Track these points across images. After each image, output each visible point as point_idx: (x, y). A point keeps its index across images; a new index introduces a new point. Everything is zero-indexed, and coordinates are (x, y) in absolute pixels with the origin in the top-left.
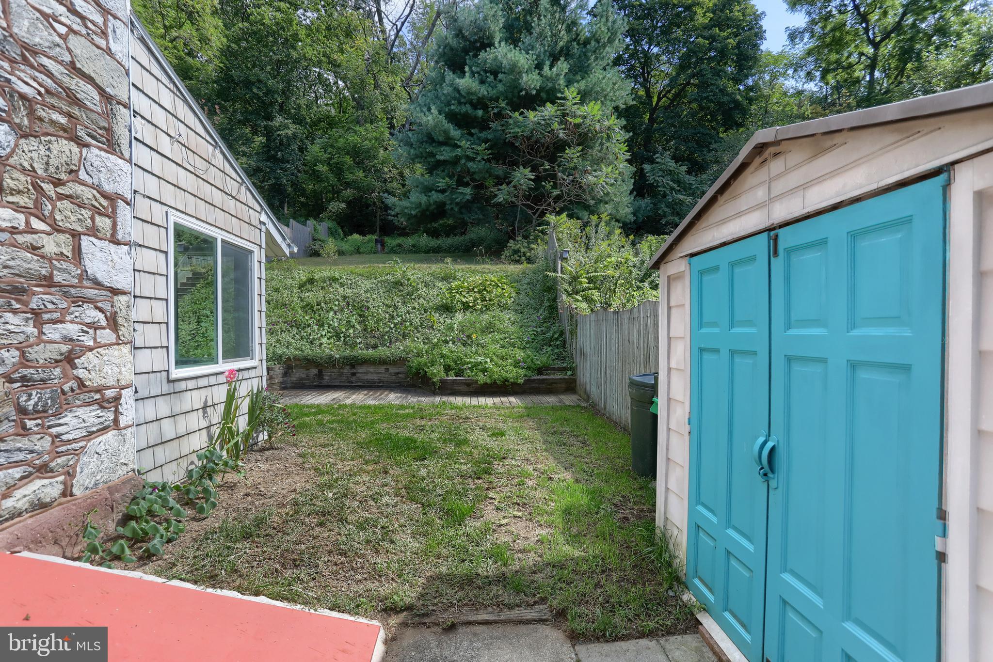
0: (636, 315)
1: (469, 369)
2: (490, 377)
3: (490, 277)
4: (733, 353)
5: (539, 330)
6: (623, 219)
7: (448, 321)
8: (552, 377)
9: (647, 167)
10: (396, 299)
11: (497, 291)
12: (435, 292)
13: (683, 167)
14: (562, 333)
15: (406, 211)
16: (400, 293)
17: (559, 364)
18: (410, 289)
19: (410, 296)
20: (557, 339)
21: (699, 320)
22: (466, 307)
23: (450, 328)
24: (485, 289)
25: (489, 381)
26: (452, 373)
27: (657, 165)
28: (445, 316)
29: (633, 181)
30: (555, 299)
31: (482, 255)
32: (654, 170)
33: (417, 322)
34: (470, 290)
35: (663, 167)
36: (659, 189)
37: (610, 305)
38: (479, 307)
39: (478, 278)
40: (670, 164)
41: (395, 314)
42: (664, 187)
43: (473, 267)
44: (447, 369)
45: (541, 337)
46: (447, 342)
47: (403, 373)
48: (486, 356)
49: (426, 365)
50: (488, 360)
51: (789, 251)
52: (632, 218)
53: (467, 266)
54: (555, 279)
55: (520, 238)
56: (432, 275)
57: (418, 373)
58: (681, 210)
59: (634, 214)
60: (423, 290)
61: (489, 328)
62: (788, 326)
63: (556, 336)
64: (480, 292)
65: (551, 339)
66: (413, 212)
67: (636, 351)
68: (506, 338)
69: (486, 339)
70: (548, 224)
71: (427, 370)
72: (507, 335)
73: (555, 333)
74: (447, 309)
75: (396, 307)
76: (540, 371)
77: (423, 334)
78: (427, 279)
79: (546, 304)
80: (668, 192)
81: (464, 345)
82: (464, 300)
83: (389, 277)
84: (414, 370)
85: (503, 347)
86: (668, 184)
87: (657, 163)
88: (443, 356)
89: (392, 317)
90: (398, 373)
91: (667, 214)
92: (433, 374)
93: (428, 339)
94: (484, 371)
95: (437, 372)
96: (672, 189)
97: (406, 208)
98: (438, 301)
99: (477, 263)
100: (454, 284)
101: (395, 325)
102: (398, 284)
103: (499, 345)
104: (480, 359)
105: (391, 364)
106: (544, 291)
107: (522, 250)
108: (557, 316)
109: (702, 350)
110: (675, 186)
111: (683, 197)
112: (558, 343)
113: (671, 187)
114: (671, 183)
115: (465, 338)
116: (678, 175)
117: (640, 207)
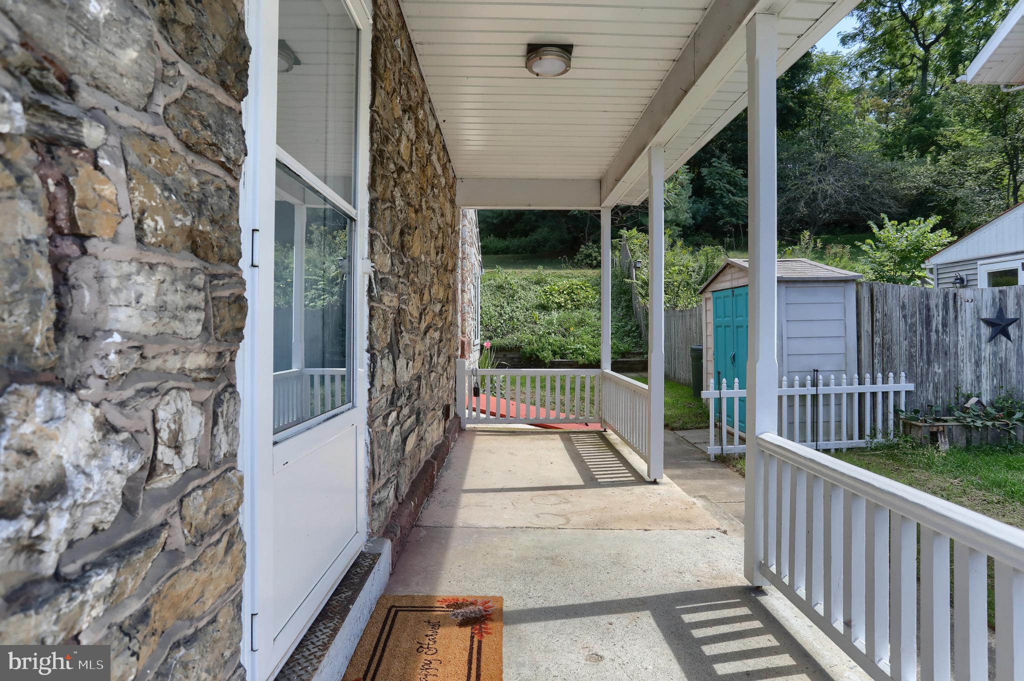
0: (694, 313)
1: (571, 353)
2: (587, 359)
3: (575, 281)
4: (725, 326)
5: (620, 324)
6: (683, 223)
7: (547, 318)
8: (632, 359)
9: (705, 171)
10: (502, 300)
11: (583, 294)
12: (531, 294)
13: (739, 170)
14: (638, 327)
15: (488, 220)
16: (504, 295)
17: (637, 350)
18: (511, 292)
19: (513, 297)
20: (634, 332)
21: (716, 316)
22: (559, 306)
23: (550, 323)
24: (572, 292)
25: (586, 362)
26: (558, 356)
27: (714, 169)
28: (543, 313)
29: (691, 186)
30: (630, 300)
31: (565, 263)
32: (711, 174)
33: (521, 318)
34: (561, 293)
35: (720, 171)
36: (717, 192)
37: (677, 306)
38: (570, 306)
39: (565, 283)
40: (726, 168)
41: (502, 312)
42: (721, 190)
43: (558, 272)
44: (555, 353)
45: (622, 330)
46: (549, 334)
47: (517, 358)
48: (583, 344)
49: (537, 350)
50: (585, 347)
51: (736, 296)
52: (691, 222)
53: (553, 271)
54: (631, 284)
55: (591, 244)
56: (526, 279)
57: (531, 357)
58: (739, 211)
59: (694, 218)
60: (522, 293)
61: (581, 323)
62: (737, 317)
63: (634, 329)
64: (568, 294)
65: (630, 331)
66: (495, 221)
67: (695, 335)
68: (594, 331)
69: (580, 331)
70: (621, 237)
71: (539, 354)
72: (595, 328)
73: (632, 327)
74: (544, 308)
75: (502, 307)
76: (623, 355)
77: (529, 328)
78: (524, 283)
79: (624, 304)
80: (725, 195)
81: (564, 336)
82: (557, 301)
83: (492, 281)
84: (528, 355)
85: (593, 337)
86: (725, 187)
87: (715, 166)
88: (550, 344)
89: (501, 315)
90: (513, 358)
91: (725, 216)
92: (544, 357)
93: (534, 332)
94: (582, 354)
95: (547, 355)
96: (729, 191)
97: (488, 217)
98: (536, 302)
99: (561, 268)
100: (547, 288)
101: (505, 320)
102: (500, 287)
103: (590, 336)
104: (578, 346)
105: (508, 351)
106: (621, 294)
107: (594, 254)
108: (633, 314)
109: (717, 327)
110: (732, 188)
111: (739, 199)
112: (635, 334)
113: (727, 190)
114: (727, 186)
115: (564, 331)
116: (734, 178)
117: (698, 210)
